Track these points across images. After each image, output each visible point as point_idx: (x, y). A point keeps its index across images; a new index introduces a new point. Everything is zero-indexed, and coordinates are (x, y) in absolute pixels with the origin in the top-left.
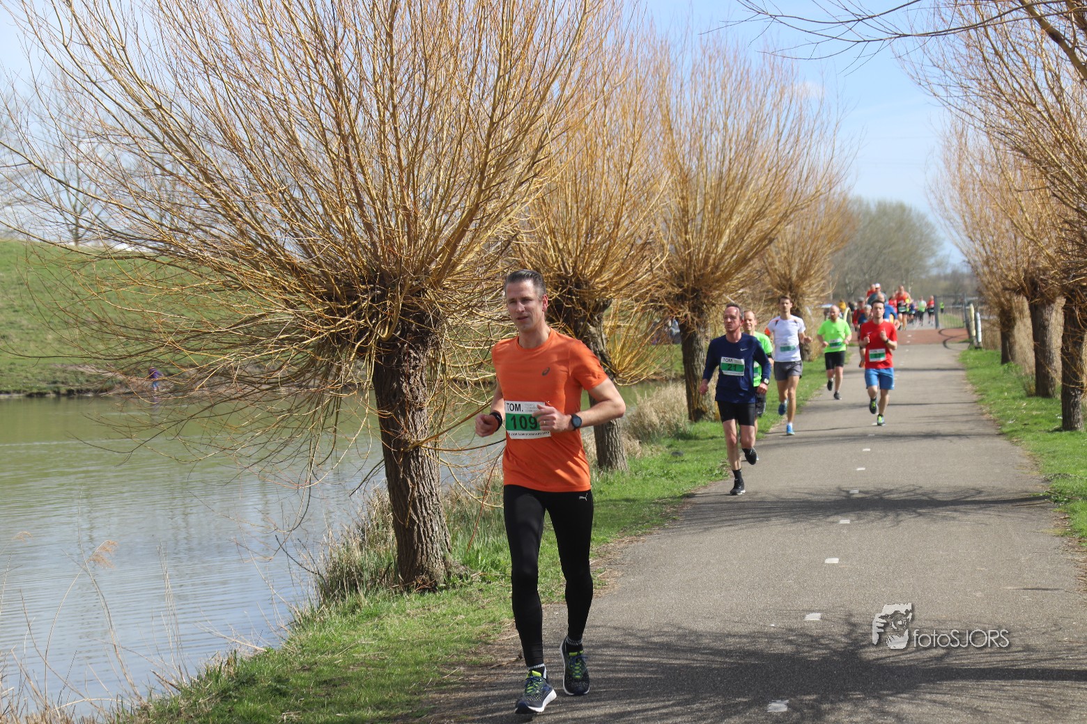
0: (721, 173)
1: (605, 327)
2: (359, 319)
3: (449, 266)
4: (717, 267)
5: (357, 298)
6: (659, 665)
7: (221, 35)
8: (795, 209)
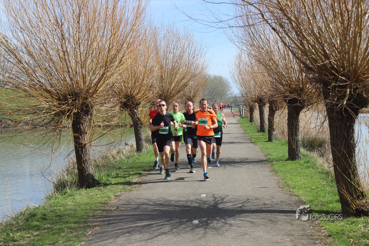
1: (139, 110)
2: (68, 106)
3: (96, 91)
4: (171, 93)
5: (67, 100)
6: (159, 210)
8: (194, 76)
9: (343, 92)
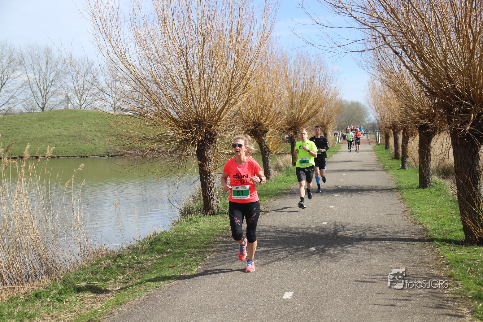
0: (303, 92)
1: (267, 138)
2: (192, 134)
3: (219, 119)
4: (301, 120)
5: (192, 128)
6: (279, 237)
7: (154, 50)
8: (325, 103)
9: (467, 117)
